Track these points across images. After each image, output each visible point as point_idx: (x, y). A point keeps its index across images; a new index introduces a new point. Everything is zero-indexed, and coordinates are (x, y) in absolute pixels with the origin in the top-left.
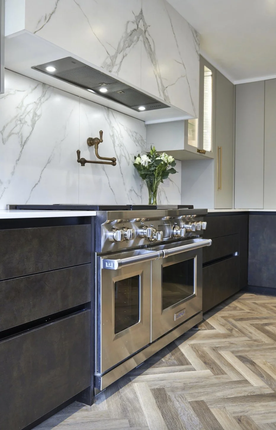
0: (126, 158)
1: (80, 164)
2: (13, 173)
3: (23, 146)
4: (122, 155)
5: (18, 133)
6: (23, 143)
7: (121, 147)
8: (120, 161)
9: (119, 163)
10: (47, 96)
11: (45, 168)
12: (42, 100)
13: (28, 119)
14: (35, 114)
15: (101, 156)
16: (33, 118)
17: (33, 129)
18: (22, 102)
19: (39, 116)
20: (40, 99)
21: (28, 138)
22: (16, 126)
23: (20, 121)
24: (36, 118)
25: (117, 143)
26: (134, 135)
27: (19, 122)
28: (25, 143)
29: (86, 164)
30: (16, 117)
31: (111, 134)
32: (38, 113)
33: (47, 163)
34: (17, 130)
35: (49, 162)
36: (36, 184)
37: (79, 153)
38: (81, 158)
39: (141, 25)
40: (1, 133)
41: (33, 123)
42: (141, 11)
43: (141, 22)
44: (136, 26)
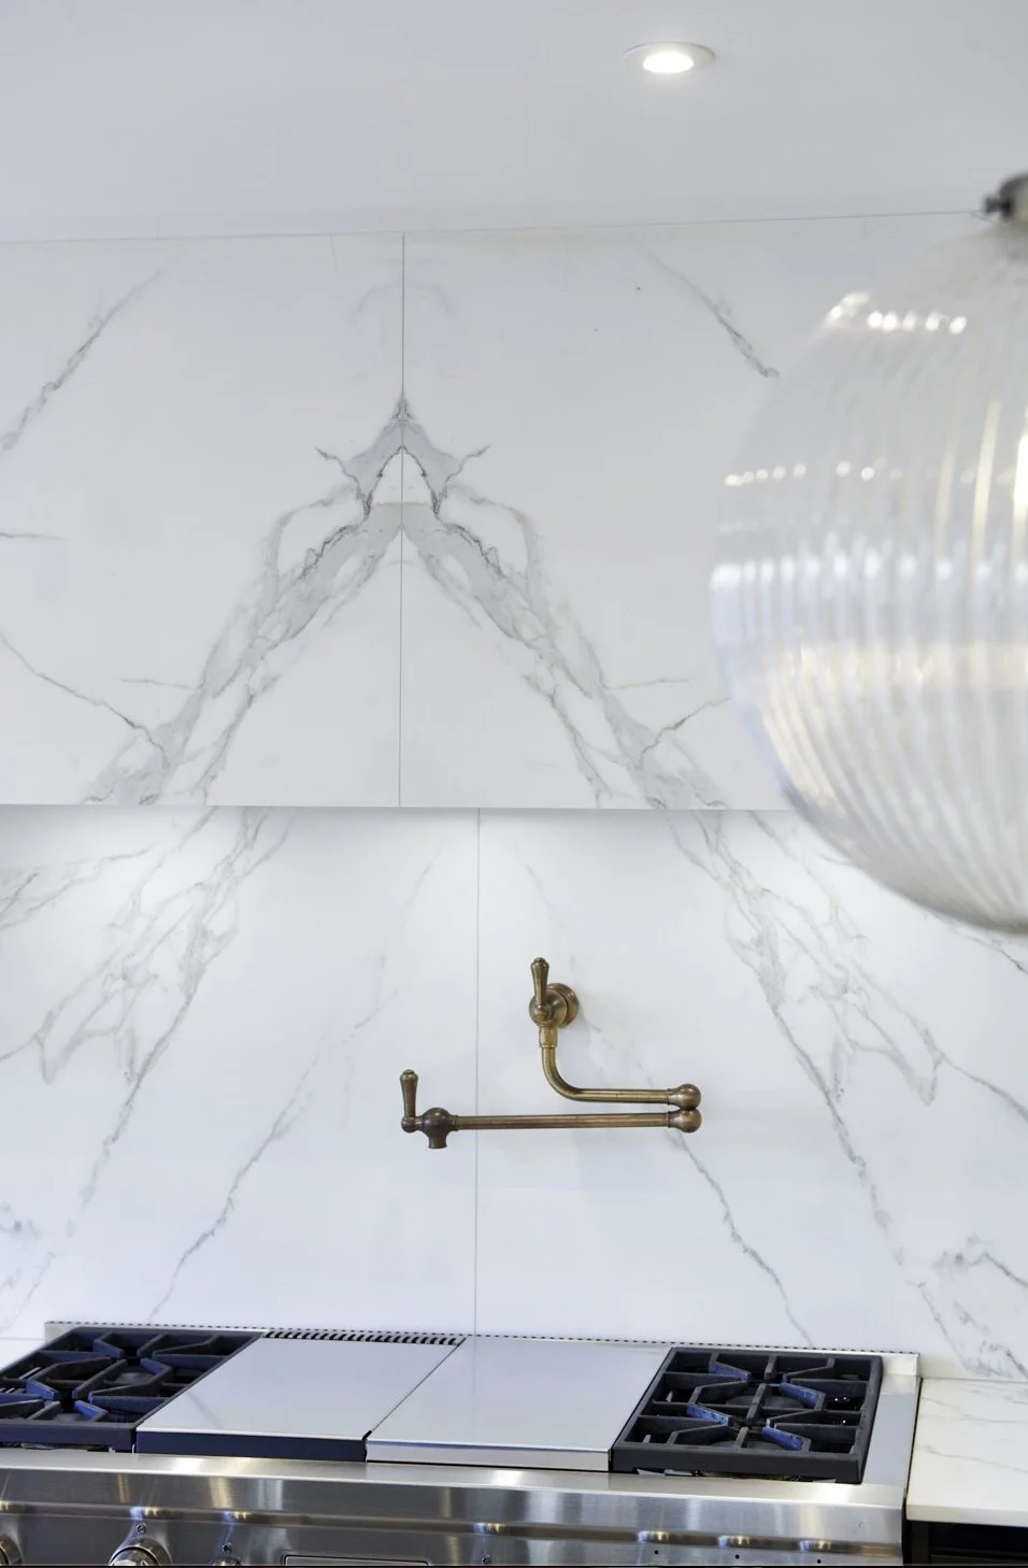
0: (897, 1058)
1: (420, 1137)
2: (88, 1193)
3: (137, 1077)
4: (855, 1044)
5: (115, 1029)
6: (138, 1069)
7: (850, 996)
8: (829, 1083)
9: (827, 1094)
11: (254, 1159)
12: (239, 865)
13: (166, 963)
14: (200, 934)
15: (577, 1080)
16: (190, 953)
17: (190, 998)
18: (137, 899)
19: (220, 939)
20: (229, 864)
21: (161, 1043)
22: (106, 999)
23: (125, 977)
24: (208, 951)
25: (800, 974)
27: (121, 983)
28: (148, 1063)
29: (452, 1137)
30: (106, 964)
31: (747, 933)
32: (218, 925)
33: (269, 1140)
34: (108, 1017)
35: (277, 1132)
36: (204, 1237)
37: (410, 1084)
38: (420, 1111)
39: (402, 483)
40: (38, 1040)
41: (193, 974)
42: (403, 411)
43: (392, 470)
44: (350, 510)
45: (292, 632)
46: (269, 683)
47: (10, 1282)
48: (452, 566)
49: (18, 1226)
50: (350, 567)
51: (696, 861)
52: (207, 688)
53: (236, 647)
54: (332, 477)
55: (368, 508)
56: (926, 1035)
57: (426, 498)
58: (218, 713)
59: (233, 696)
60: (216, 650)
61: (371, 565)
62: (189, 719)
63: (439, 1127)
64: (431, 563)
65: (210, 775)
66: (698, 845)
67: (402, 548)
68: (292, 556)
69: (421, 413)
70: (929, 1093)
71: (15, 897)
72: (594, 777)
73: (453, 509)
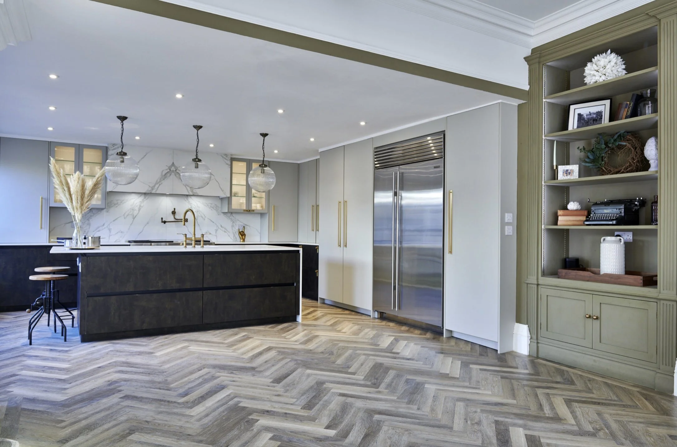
0: (202, 217)
1: (163, 223)
2: (129, 229)
3: (134, 219)
10: (147, 198)
11: (145, 226)
13: (137, 208)
14: (140, 206)
15: (176, 218)
16: (139, 208)
17: (139, 212)
18: (134, 203)
20: (143, 200)
21: (136, 216)
22: (131, 212)
23: (133, 210)
24: (141, 208)
26: (210, 205)
28: (135, 217)
29: (166, 223)
30: (131, 208)
32: (142, 205)
34: (131, 213)
35: (148, 223)
36: (141, 232)
37: (162, 219)
38: (163, 221)
39: (173, 169)
40: (124, 215)
41: (139, 210)
42: (173, 163)
43: (172, 168)
44: (169, 170)
45: (164, 179)
46: (162, 183)
47: (121, 237)
48: (177, 175)
49: (122, 232)
50: (169, 175)
51: (186, 201)
52: (156, 184)
53: (159, 180)
54: (167, 168)
55: (170, 170)
56: (204, 215)
57: (175, 170)
58: (157, 186)
59: (159, 184)
60: (157, 181)
61: (170, 175)
62: (155, 186)
63: (165, 222)
64: (175, 175)
65: (156, 191)
66: (186, 200)
67: (173, 174)
68: (164, 174)
69: (174, 163)
70: (204, 219)
71: (121, 202)
72: (188, 192)
73: (177, 171)
